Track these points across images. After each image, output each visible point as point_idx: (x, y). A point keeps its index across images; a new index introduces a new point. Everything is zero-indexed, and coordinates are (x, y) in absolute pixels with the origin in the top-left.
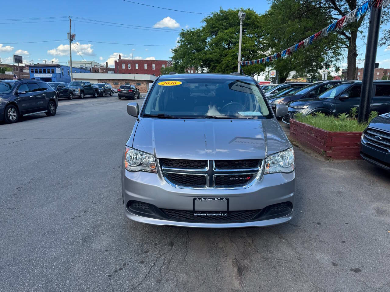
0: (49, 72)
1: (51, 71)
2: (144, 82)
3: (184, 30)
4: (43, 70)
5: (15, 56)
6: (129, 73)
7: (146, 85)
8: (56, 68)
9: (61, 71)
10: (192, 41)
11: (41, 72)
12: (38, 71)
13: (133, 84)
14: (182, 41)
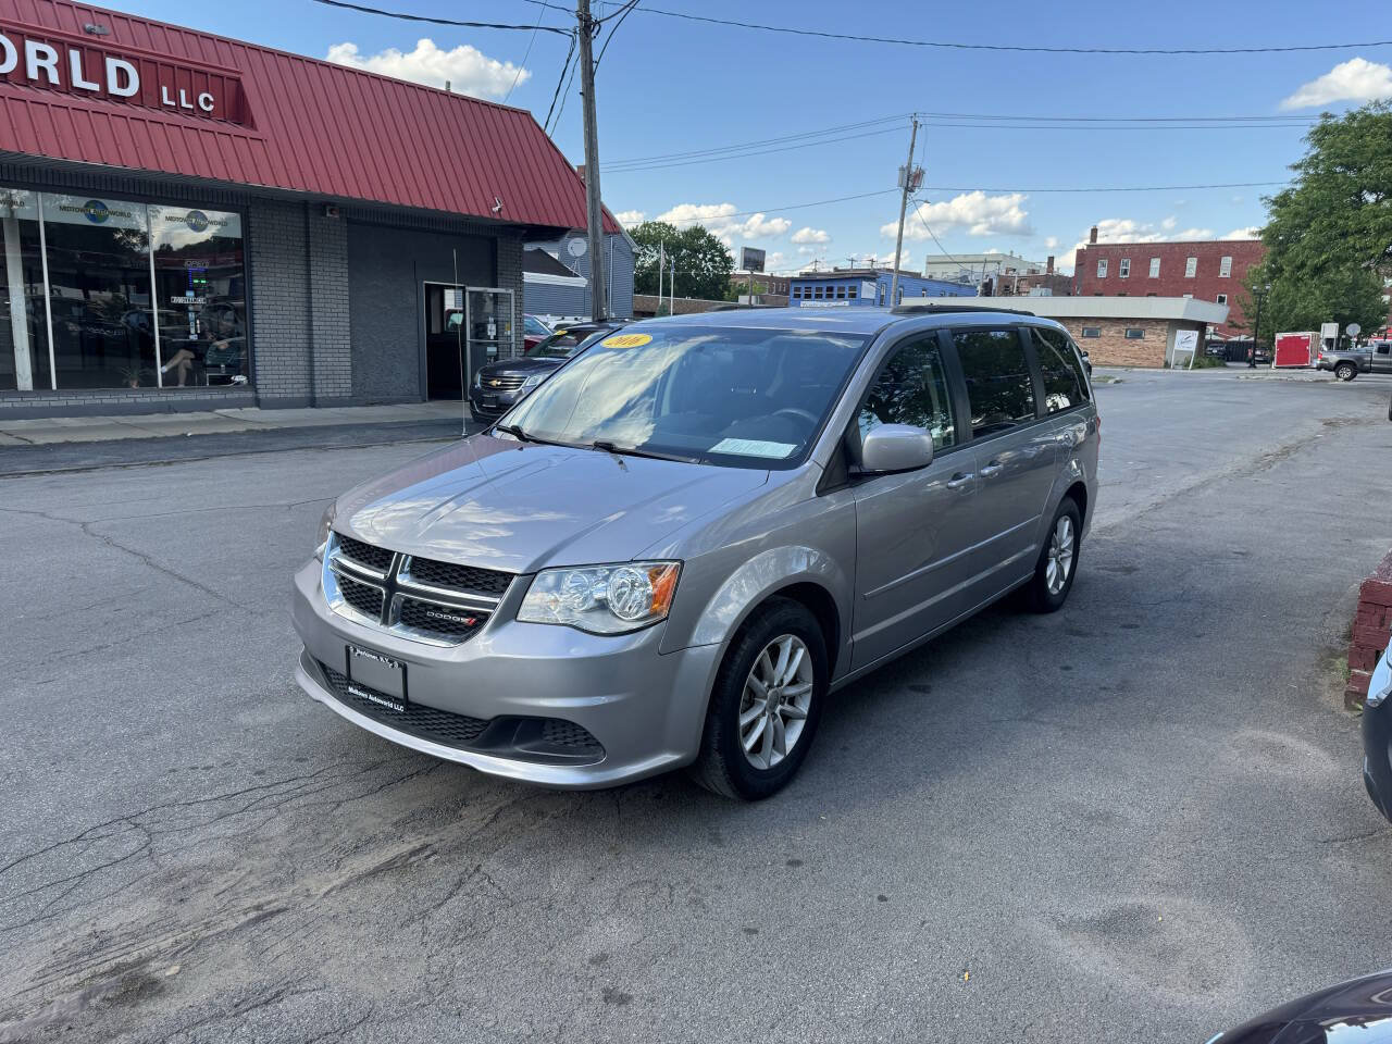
0: (841, 296)
1: (847, 292)
2: (1159, 328)
3: (1332, 117)
4: (825, 289)
5: (746, 249)
6: (1120, 295)
7: (1163, 338)
8: (865, 284)
9: (878, 291)
10: (1357, 158)
11: (819, 296)
12: (813, 293)
13: (1111, 333)
14: (1313, 162)
